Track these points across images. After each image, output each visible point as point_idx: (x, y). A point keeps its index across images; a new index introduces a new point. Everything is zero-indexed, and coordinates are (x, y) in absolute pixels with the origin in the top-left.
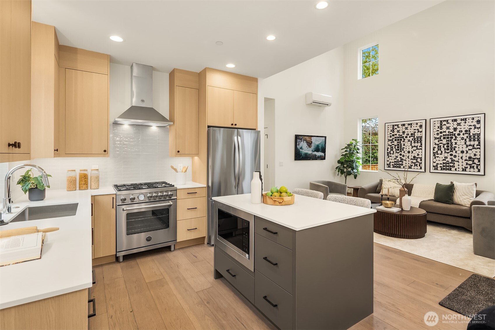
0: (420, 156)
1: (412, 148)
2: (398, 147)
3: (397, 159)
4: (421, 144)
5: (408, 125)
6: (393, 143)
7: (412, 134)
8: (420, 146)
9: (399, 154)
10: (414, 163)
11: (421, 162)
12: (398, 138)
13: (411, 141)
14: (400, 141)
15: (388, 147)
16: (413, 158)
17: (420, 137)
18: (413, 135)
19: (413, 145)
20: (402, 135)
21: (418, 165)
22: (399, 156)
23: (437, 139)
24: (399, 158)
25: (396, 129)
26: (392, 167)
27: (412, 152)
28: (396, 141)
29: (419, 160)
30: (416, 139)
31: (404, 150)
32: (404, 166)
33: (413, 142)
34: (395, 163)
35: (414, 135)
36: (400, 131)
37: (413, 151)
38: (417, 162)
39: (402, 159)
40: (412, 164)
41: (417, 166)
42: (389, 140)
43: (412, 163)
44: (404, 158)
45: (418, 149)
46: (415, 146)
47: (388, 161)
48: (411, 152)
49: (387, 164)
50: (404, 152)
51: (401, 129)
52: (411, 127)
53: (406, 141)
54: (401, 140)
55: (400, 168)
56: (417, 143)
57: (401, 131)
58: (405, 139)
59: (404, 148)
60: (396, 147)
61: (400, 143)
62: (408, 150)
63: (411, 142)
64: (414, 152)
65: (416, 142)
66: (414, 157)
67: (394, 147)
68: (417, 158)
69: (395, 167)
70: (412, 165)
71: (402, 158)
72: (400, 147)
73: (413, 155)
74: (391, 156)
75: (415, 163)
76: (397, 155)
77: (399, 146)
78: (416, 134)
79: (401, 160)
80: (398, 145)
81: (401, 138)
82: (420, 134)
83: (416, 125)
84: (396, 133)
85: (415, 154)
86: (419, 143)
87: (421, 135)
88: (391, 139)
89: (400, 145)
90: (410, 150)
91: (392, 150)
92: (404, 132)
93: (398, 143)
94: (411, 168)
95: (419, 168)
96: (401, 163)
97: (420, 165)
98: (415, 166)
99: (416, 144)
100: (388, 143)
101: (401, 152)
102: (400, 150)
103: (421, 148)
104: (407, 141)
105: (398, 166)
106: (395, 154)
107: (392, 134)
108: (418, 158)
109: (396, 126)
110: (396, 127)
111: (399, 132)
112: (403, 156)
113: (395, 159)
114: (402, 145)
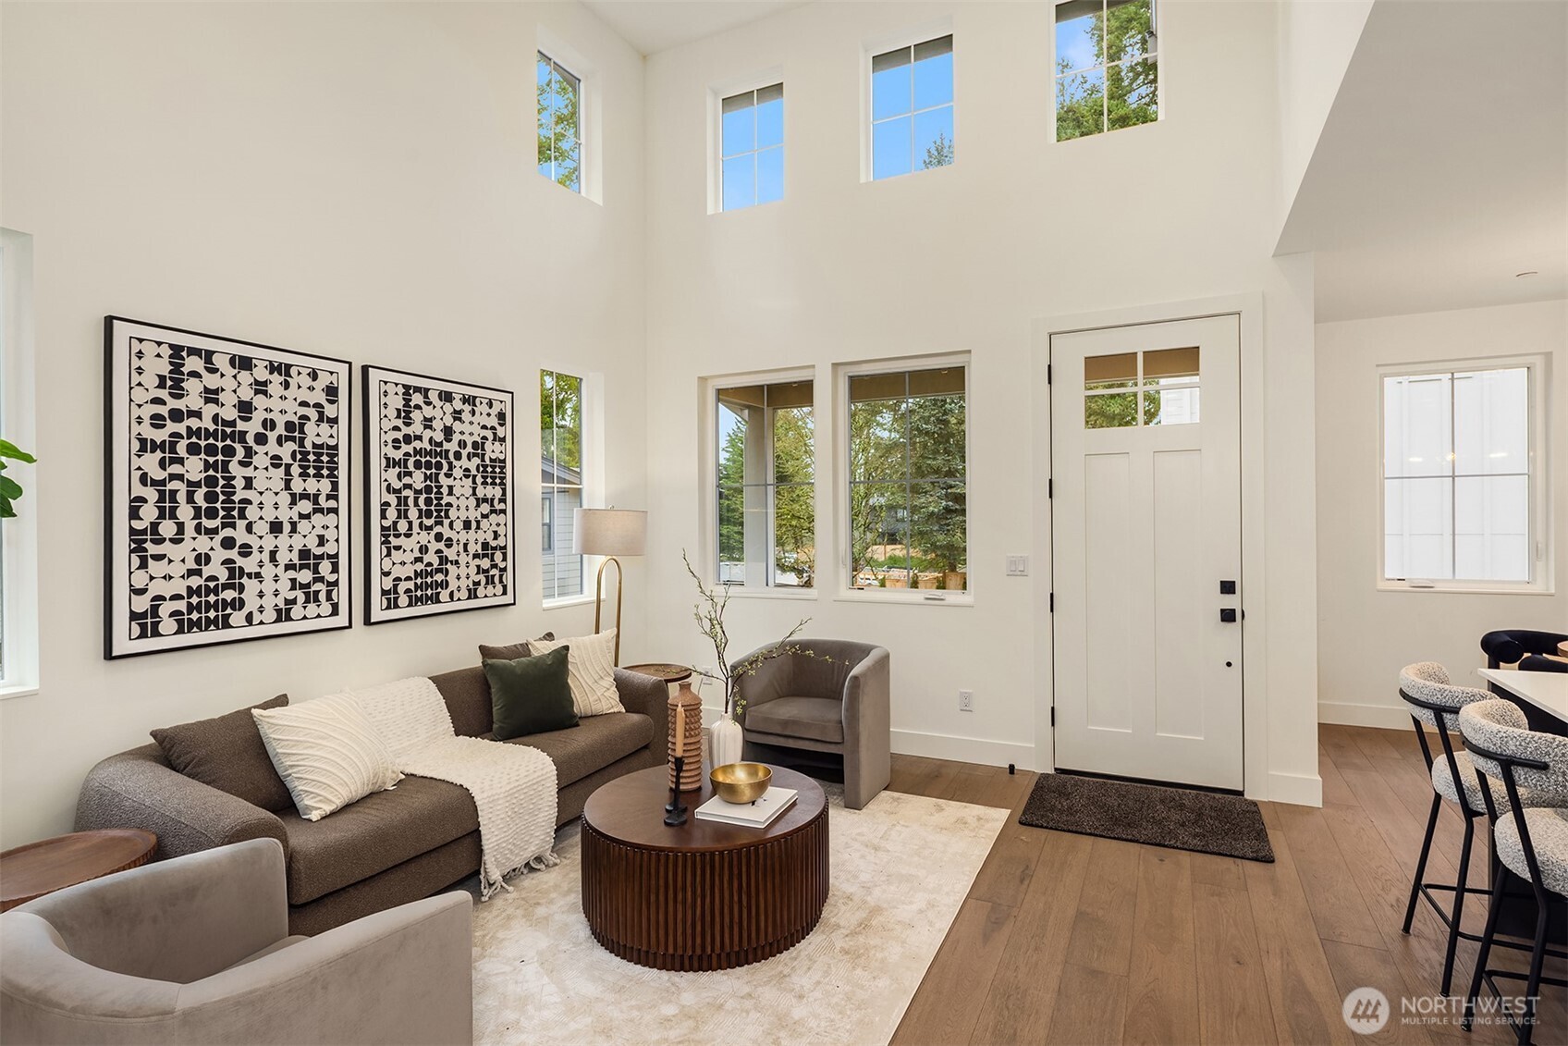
0: (330, 548)
1: (293, 503)
2: (210, 497)
3: (207, 571)
4: (335, 486)
5: (271, 373)
6: (176, 469)
7: (289, 426)
8: (329, 497)
9: (218, 538)
10: (302, 586)
11: (332, 578)
12: (211, 441)
13: (288, 467)
14: (220, 457)
15: (139, 490)
16: (296, 561)
17: (329, 447)
18: (296, 434)
19: (297, 486)
20: (233, 424)
21: (322, 596)
22: (220, 554)
23: (394, 467)
24: (216, 569)
25: (194, 374)
26: (175, 627)
27: (294, 525)
28: (194, 458)
29: (325, 568)
30: (312, 457)
31: (247, 513)
32: (251, 613)
33: (295, 470)
34: (195, 600)
35: (302, 431)
36: (222, 397)
37: (296, 518)
38: (316, 580)
39: (235, 572)
40: (291, 596)
41: (316, 600)
42: (145, 446)
43: (293, 588)
44: (249, 565)
45: (321, 511)
46: (305, 496)
47: (141, 592)
48: (287, 528)
49: (134, 616)
50: (249, 528)
51: (229, 384)
52: (287, 385)
53: (261, 460)
54: (229, 452)
55: (227, 625)
56: (314, 476)
57: (228, 399)
58: (256, 448)
59: (250, 502)
60: (199, 496)
61: (226, 469)
62: (270, 515)
63: (288, 472)
64: (303, 526)
65: (312, 471)
66: (304, 554)
67: (181, 497)
68: (316, 557)
69: (192, 624)
70: (294, 601)
71: (240, 561)
72: (222, 498)
73: (298, 542)
74: (164, 556)
75: (308, 586)
76: (203, 544)
77: (218, 490)
78: (310, 428)
79: (231, 576)
80: (211, 482)
81: (228, 442)
82: (329, 431)
83: (309, 382)
84: (193, 400)
85: (307, 537)
86: (322, 476)
87: (331, 436)
88: (160, 436)
89: (222, 482)
90: (285, 515)
91: (168, 512)
92: (245, 408)
93: (211, 472)
94: (289, 619)
95: (326, 608)
96: (229, 595)
97: (329, 598)
98: (307, 601)
99: (312, 486)
100: (136, 462)
101: (233, 526)
102: (222, 513)
103: (332, 504)
104: (267, 462)
105: (212, 614)
106: (188, 544)
107: (169, 406)
108: (321, 557)
109: (194, 358)
110: (193, 363)
111: (216, 401)
112: (246, 551)
113: (191, 573)
114: (239, 483)
